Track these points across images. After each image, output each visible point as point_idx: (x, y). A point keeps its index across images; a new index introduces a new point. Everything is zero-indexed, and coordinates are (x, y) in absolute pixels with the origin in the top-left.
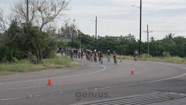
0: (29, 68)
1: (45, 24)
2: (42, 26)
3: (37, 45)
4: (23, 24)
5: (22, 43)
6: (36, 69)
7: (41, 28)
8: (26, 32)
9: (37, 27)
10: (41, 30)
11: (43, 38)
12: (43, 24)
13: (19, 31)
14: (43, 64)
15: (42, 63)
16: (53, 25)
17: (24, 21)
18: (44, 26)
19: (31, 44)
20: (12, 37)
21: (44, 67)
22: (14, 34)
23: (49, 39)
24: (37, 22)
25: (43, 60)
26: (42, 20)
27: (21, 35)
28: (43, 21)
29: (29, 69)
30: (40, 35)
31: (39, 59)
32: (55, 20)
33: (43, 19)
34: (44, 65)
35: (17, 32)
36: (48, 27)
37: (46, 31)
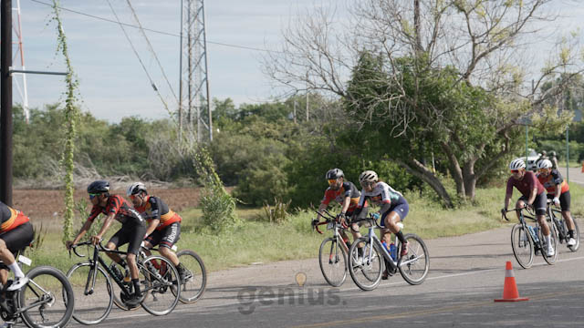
0: (427, 227)
1: (483, 59)
2: (471, 67)
3: (454, 137)
4: (399, 62)
5: (397, 131)
6: (453, 228)
7: (466, 76)
8: (410, 93)
9: (451, 71)
10: (468, 83)
11: (474, 110)
12: (475, 61)
13: (385, 88)
14: (478, 209)
15: (475, 203)
16: (511, 62)
17: (402, 51)
18: (477, 65)
19: (430, 137)
20: (362, 110)
21: (484, 219)
22: (366, 102)
23: (500, 114)
24: (451, 51)
25: (477, 193)
26: (471, 44)
27: (394, 103)
28: (475, 45)
29: (426, 229)
30: (463, 100)
31: (463, 190)
32: (522, 42)
33: (473, 38)
34: (482, 213)
35: (380, 93)
36: (495, 68)
37: (484, 85)
